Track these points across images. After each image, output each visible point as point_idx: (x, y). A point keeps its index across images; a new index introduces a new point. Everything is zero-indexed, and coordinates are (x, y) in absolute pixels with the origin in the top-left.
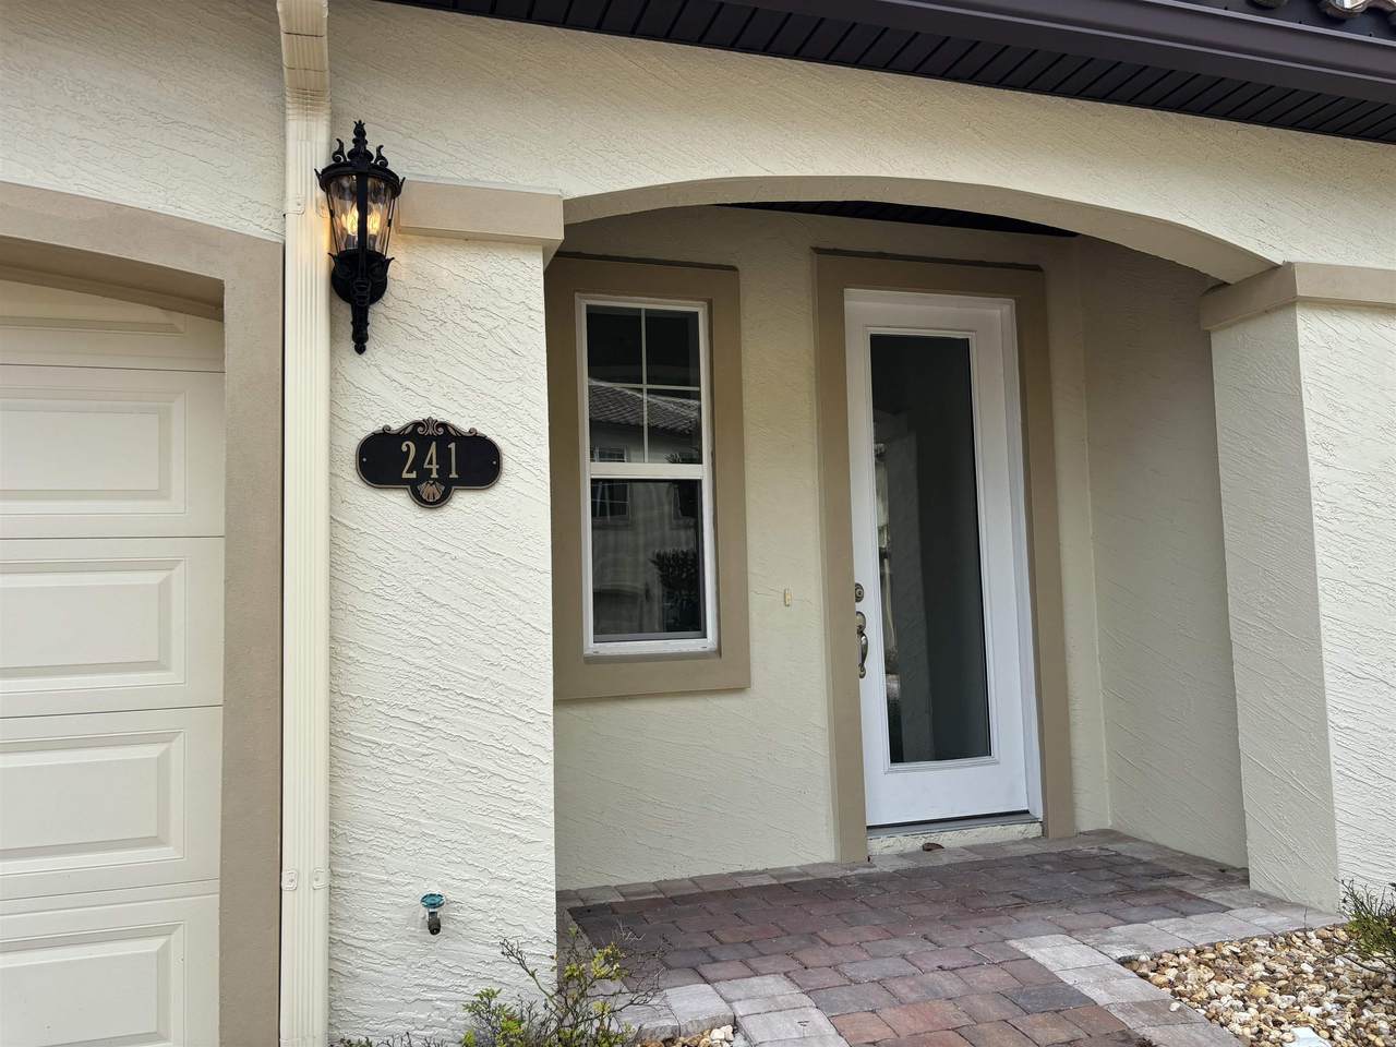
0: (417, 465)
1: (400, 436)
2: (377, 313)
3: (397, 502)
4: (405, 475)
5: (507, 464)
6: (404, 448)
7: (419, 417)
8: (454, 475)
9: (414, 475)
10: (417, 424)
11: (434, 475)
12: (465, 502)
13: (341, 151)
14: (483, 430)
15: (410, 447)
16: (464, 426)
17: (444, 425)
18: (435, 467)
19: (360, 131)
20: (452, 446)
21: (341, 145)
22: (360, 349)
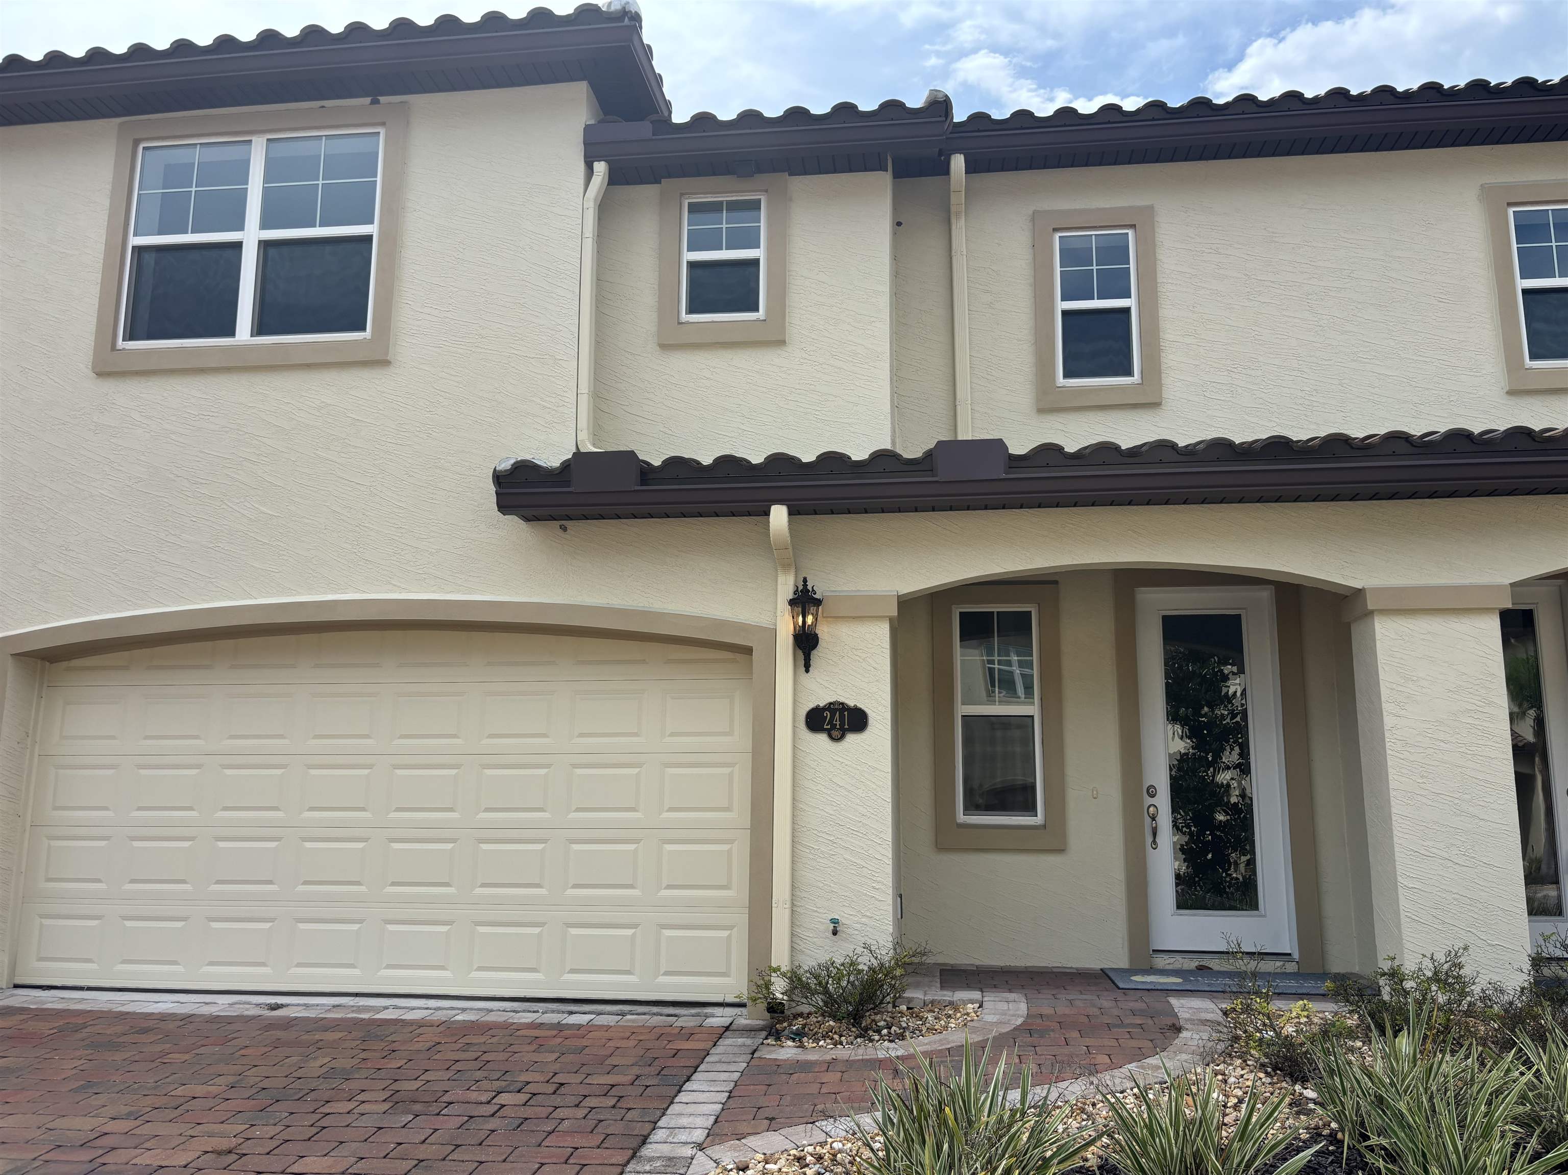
0: (831, 722)
1: (824, 709)
2: (814, 653)
3: (822, 739)
4: (825, 727)
5: (871, 721)
6: (825, 715)
7: (832, 700)
8: (846, 727)
9: (829, 727)
10: (831, 704)
11: (838, 727)
12: (852, 739)
13: (797, 590)
14: (860, 705)
15: (827, 714)
16: (851, 703)
17: (842, 704)
18: (838, 723)
19: (805, 580)
20: (846, 713)
21: (797, 587)
22: (807, 671)
